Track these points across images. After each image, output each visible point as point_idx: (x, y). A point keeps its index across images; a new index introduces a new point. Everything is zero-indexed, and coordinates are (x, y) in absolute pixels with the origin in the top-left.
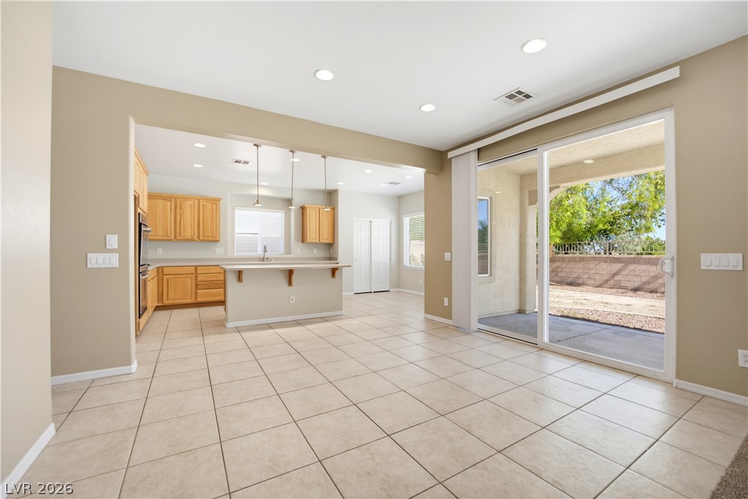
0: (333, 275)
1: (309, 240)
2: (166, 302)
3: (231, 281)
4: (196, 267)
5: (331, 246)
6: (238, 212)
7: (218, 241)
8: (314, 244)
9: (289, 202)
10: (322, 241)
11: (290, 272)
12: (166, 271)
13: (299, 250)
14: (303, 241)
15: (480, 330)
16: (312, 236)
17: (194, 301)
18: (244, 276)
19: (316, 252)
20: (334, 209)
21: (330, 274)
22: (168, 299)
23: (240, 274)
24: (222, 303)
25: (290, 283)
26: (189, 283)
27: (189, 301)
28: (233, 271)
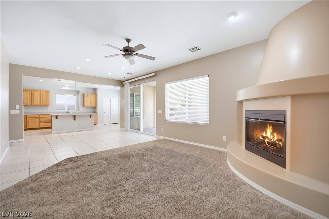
0: (91, 117)
1: (86, 105)
2: (28, 127)
3: (54, 120)
4: (40, 115)
5: (95, 107)
6: (57, 95)
7: (48, 106)
8: (88, 107)
9: (78, 92)
10: (91, 106)
11: (75, 116)
12: (28, 116)
13: (82, 109)
14: (84, 106)
15: (130, 131)
16: (87, 104)
17: (39, 127)
18: (58, 117)
19: (89, 110)
20: (96, 95)
21: (90, 116)
22: (28, 126)
23: (56, 117)
24: (51, 128)
25: (75, 119)
26: (37, 121)
27: (37, 127)
28: (54, 116)
